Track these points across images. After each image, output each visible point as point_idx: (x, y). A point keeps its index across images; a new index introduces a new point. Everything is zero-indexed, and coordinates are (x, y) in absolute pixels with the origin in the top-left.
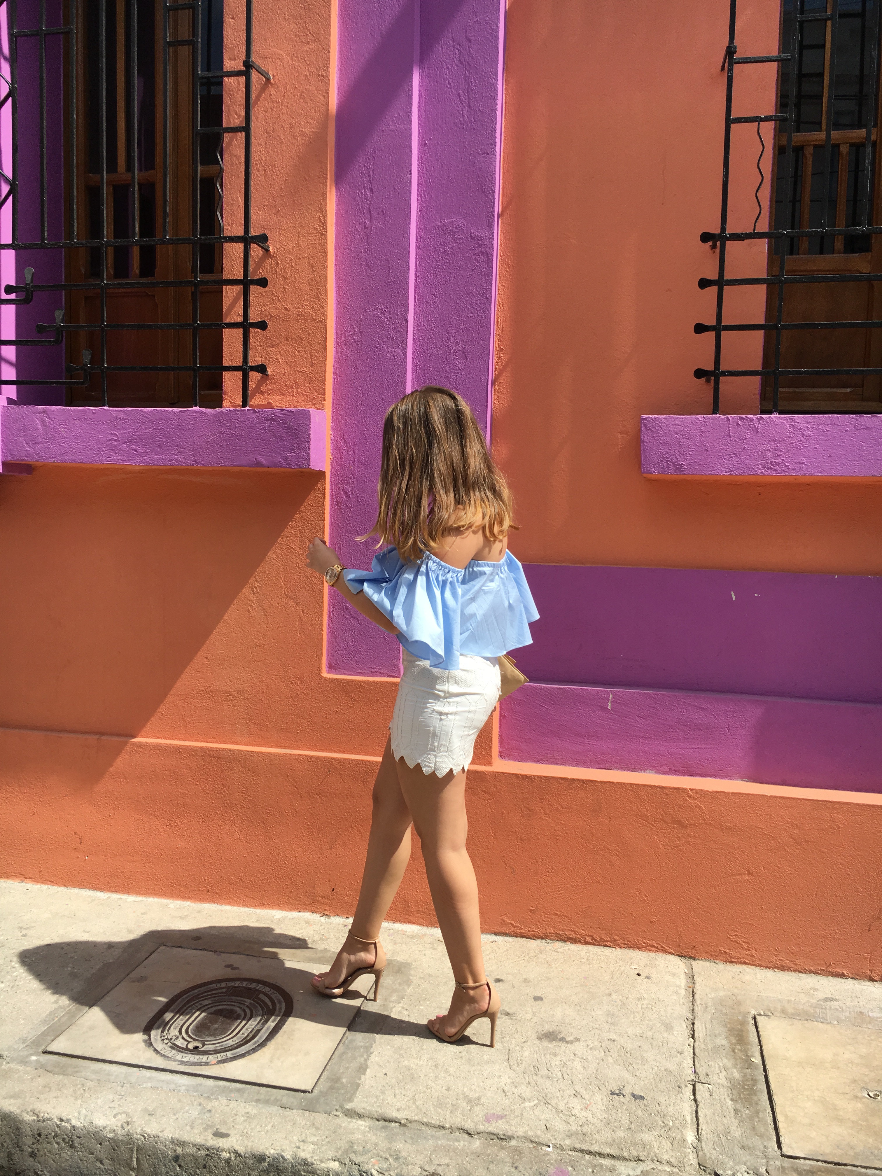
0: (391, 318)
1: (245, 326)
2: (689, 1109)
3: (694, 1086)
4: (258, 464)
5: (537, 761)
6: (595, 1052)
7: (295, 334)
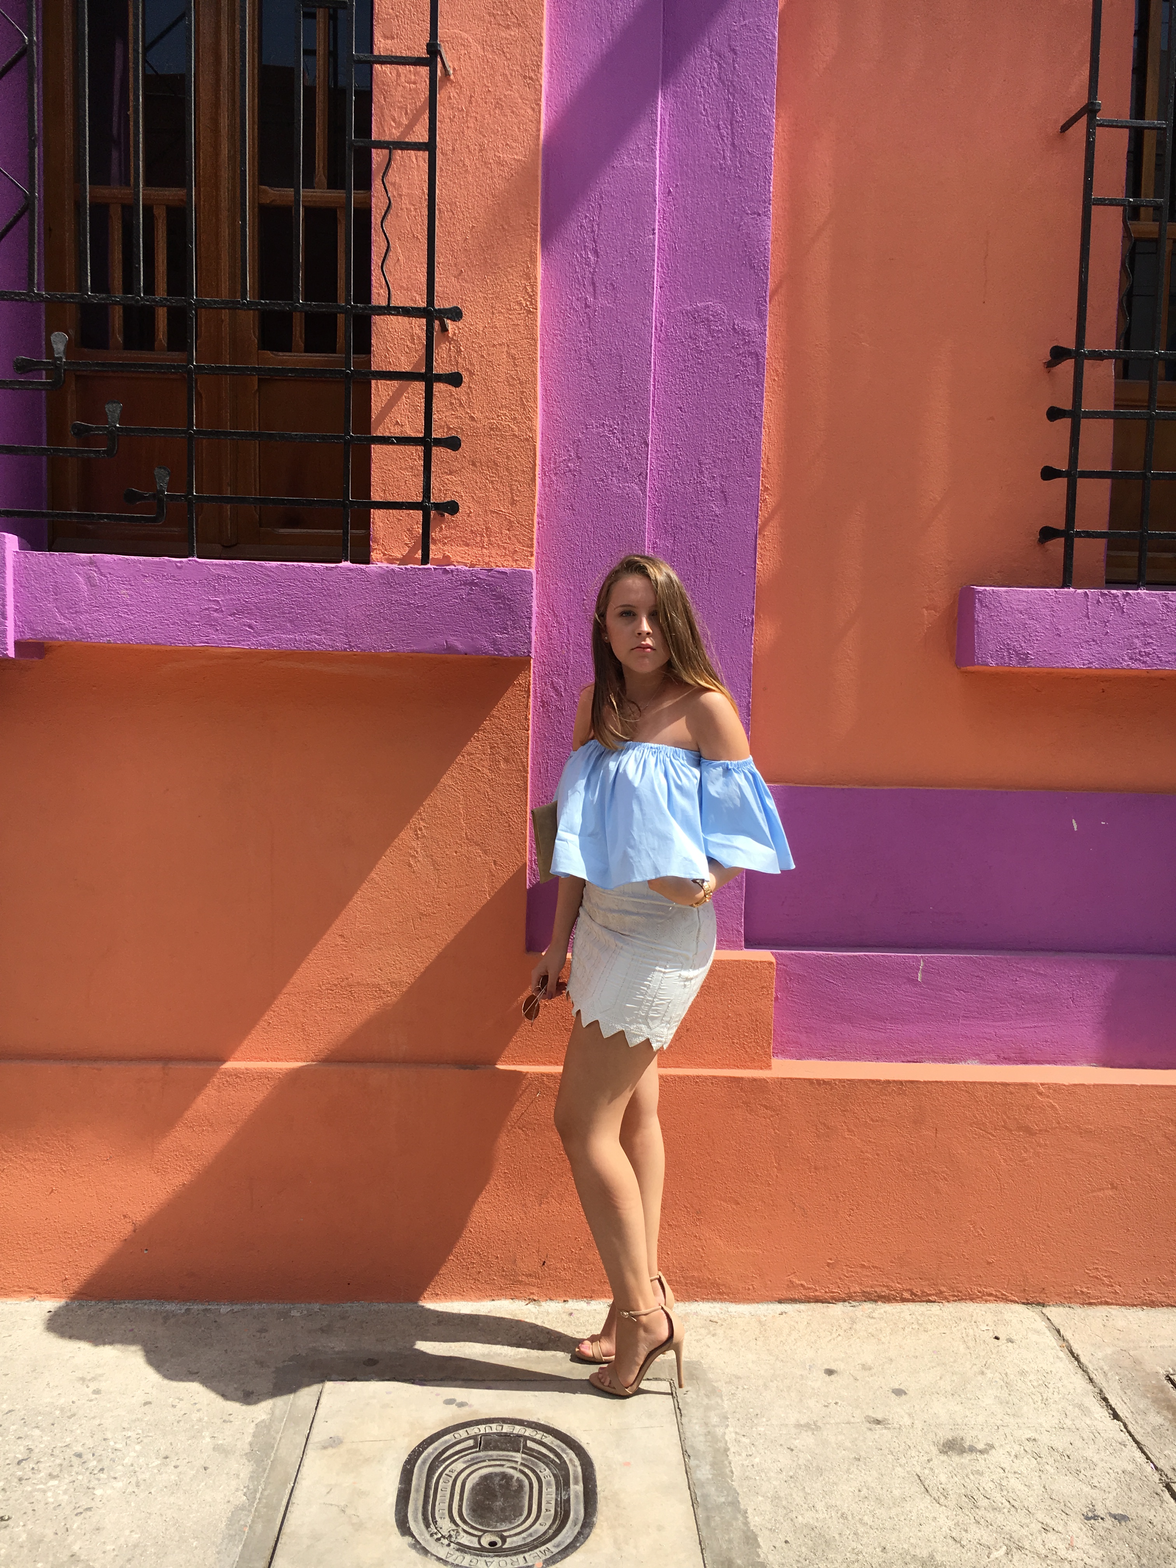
0: (623, 439)
1: (427, 442)
4: (450, 649)
5: (821, 1057)
6: (1025, 1462)
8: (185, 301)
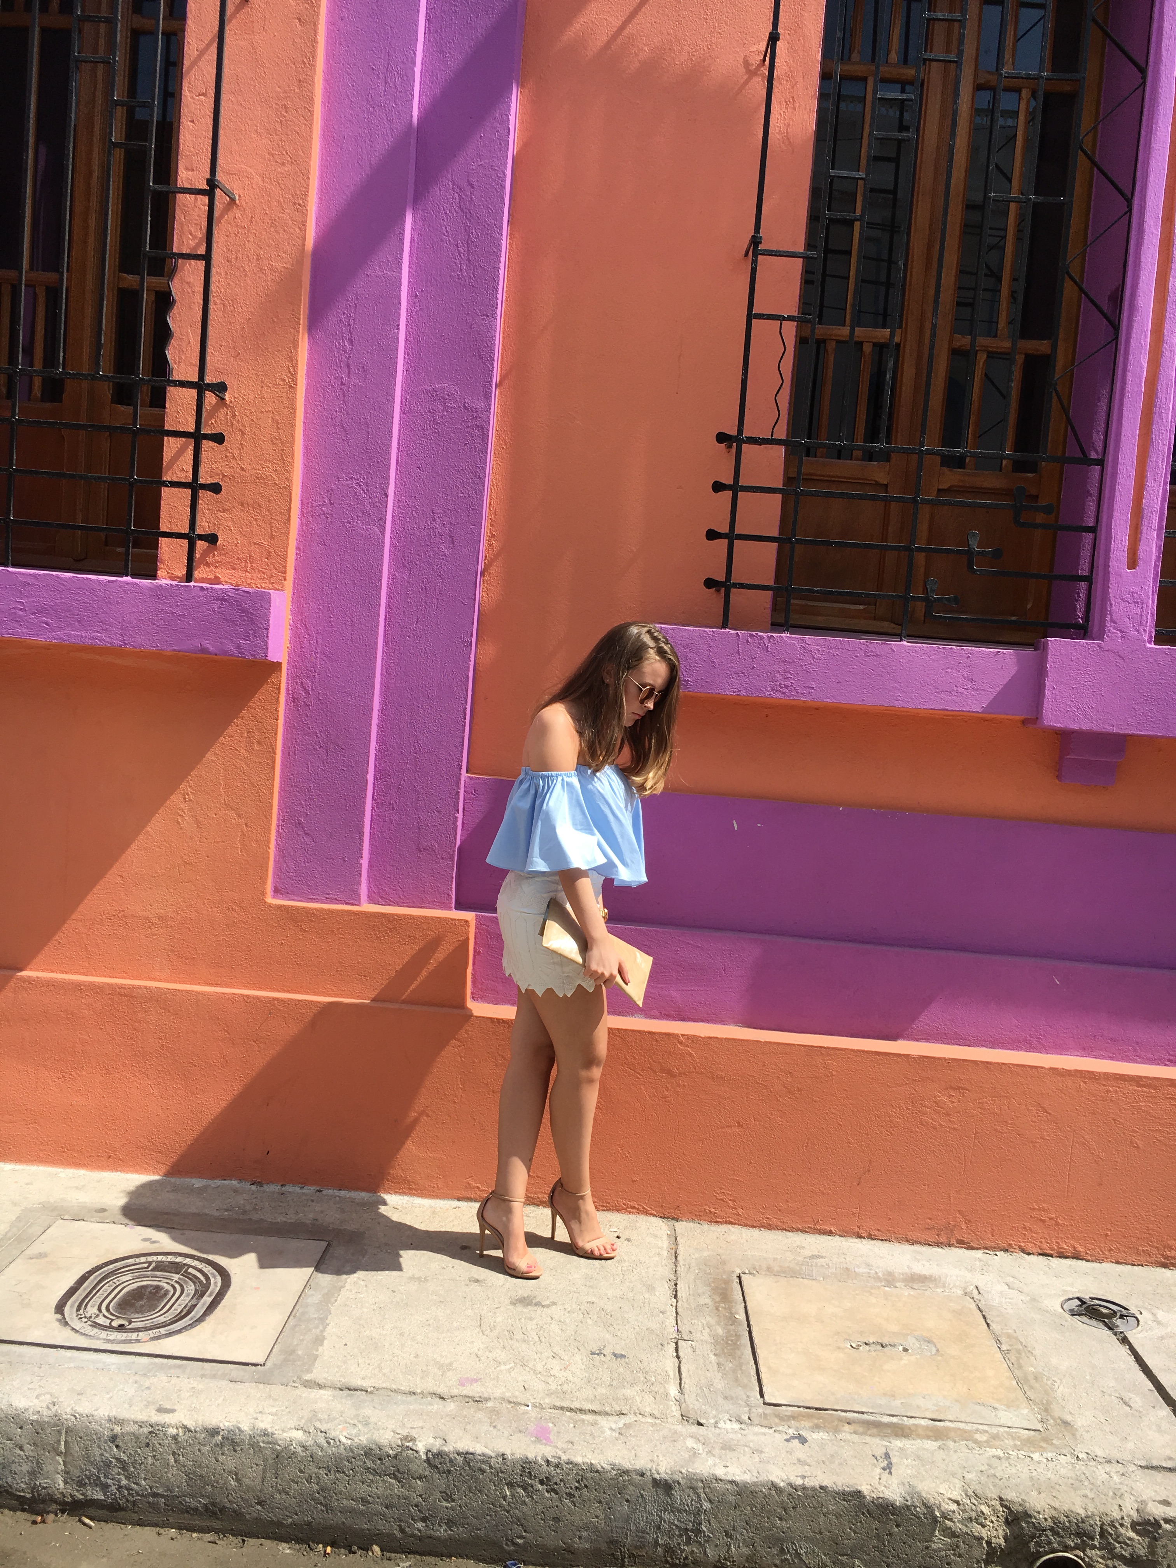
0: (368, 491)
1: (194, 487)
2: (671, 1365)
3: (677, 1343)
4: (204, 650)
6: (573, 1315)
7: (252, 499)
8: (12, 369)
